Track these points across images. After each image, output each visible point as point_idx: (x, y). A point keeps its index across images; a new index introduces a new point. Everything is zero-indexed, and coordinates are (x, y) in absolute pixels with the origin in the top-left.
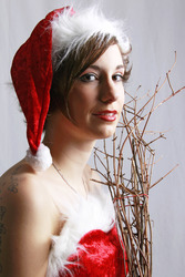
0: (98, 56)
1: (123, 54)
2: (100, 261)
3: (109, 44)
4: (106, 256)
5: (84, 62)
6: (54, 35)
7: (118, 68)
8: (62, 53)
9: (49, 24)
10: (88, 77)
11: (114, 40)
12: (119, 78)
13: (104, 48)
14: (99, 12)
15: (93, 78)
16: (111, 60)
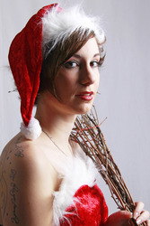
0: (80, 48)
1: (99, 44)
2: (90, 211)
3: (89, 38)
4: (94, 206)
5: (68, 52)
6: (44, 30)
7: (95, 56)
8: (50, 44)
9: (41, 20)
10: (71, 64)
11: (93, 34)
12: (95, 64)
13: (84, 41)
14: (81, 10)
15: (74, 65)
16: (89, 50)
